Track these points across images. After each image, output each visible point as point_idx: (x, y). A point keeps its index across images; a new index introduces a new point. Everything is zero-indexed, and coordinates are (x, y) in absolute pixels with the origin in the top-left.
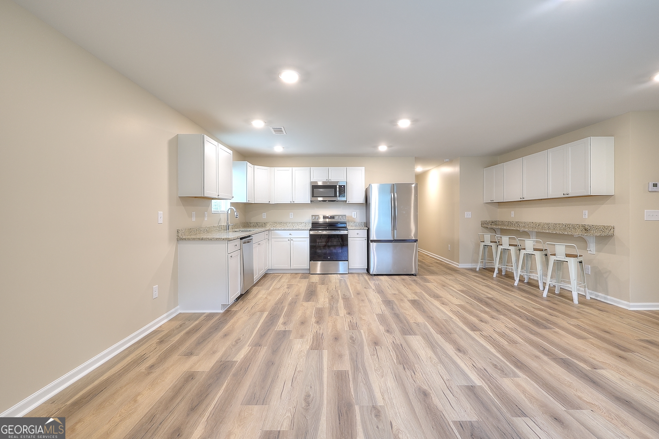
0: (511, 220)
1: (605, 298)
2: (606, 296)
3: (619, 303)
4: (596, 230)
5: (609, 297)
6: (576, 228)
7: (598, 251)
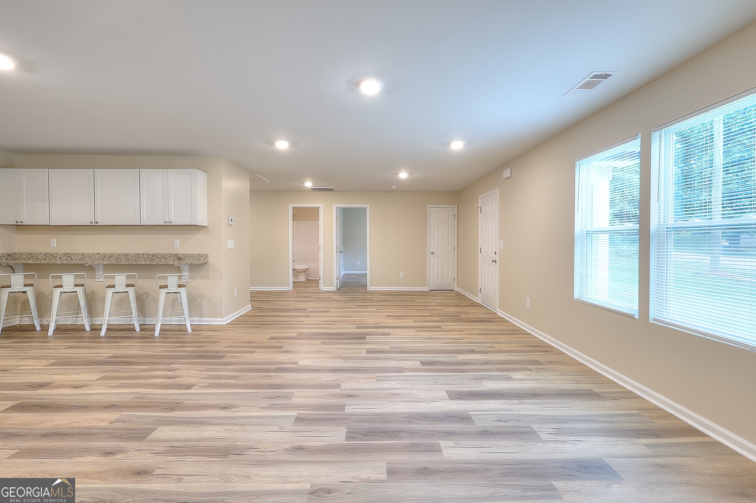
0: (52, 252)
1: (201, 321)
2: (201, 319)
3: (214, 321)
4: (191, 259)
5: (203, 319)
6: (167, 257)
7: (192, 278)
